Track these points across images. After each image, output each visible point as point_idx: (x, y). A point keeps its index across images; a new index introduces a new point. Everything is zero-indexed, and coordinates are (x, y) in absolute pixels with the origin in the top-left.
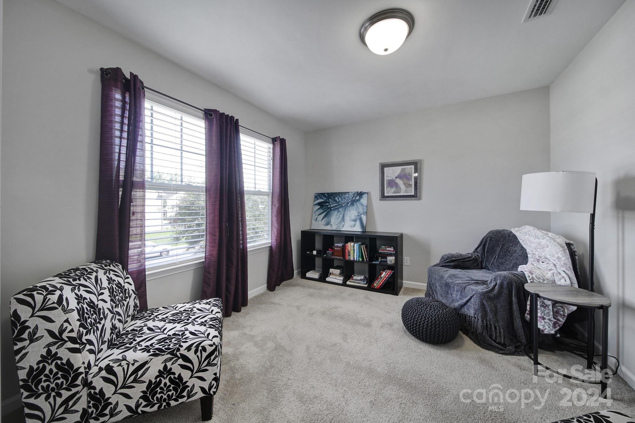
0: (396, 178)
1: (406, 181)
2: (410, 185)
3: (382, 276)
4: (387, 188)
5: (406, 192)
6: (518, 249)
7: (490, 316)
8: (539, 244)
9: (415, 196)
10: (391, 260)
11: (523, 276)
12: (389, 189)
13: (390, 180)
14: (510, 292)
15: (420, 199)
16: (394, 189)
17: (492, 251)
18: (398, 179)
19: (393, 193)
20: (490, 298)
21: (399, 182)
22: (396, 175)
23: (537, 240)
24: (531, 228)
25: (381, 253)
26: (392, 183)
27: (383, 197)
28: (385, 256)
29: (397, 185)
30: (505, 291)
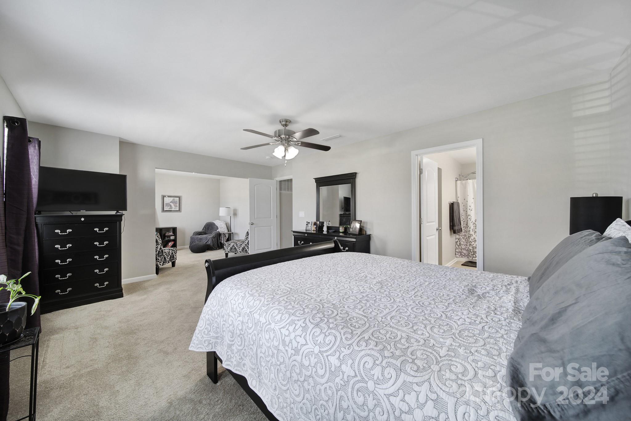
0: (170, 202)
1: (175, 204)
2: (177, 206)
3: (169, 245)
4: (165, 207)
5: (175, 209)
6: (215, 226)
7: (214, 242)
8: (221, 224)
9: (179, 210)
10: (172, 238)
11: (219, 232)
12: (166, 207)
13: (167, 203)
14: (217, 235)
15: (181, 212)
16: (169, 207)
17: (208, 229)
18: (171, 203)
19: (169, 209)
20: (214, 238)
21: (172, 204)
22: (170, 201)
23: (220, 224)
24: (218, 221)
25: (167, 236)
26: (168, 205)
27: (163, 210)
28: (169, 236)
29: (171, 206)
30: (216, 235)
